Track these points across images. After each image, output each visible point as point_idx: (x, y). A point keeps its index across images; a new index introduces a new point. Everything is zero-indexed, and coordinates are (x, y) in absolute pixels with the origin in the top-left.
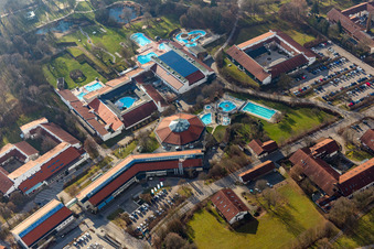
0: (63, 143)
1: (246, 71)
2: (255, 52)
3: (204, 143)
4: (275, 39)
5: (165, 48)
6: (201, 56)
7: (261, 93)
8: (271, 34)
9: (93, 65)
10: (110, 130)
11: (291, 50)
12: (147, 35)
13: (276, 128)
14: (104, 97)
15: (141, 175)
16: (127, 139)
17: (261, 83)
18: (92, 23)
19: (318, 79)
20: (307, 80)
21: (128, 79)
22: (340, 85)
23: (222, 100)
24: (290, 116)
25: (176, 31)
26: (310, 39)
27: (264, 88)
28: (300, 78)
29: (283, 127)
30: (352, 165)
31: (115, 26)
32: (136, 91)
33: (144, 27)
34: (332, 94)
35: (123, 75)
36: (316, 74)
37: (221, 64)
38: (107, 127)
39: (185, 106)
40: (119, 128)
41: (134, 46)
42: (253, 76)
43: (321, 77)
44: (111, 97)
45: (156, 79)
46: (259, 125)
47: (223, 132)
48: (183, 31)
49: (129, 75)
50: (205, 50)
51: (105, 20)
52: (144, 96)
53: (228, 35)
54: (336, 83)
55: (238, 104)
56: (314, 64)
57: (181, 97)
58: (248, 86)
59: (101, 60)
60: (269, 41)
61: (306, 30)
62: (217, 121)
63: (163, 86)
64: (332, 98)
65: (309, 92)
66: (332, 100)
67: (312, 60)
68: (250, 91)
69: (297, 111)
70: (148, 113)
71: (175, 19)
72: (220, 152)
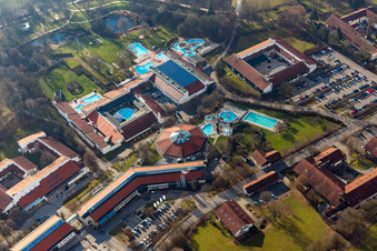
0: (62, 157)
1: (247, 80)
2: (255, 60)
3: (206, 154)
4: (275, 46)
5: (164, 58)
6: (200, 66)
7: (263, 102)
8: (270, 42)
9: (90, 76)
10: (110, 143)
11: (291, 58)
12: (144, 45)
13: (279, 137)
14: (102, 109)
15: (143, 189)
16: (127, 152)
17: (262, 91)
18: (88, 33)
19: (319, 86)
20: (308, 88)
21: (126, 90)
22: (342, 93)
23: (223, 110)
24: (293, 125)
25: (174, 41)
26: (310, 46)
27: (265, 97)
28: (301, 86)
29: (286, 137)
30: (357, 174)
31: (111, 36)
32: (135, 102)
33: (141, 37)
34: (334, 102)
35: (121, 86)
36: (317, 82)
37: (221, 74)
38: (106, 140)
39: (186, 117)
40: (119, 140)
41: (132, 56)
42: (253, 85)
43: (323, 85)
44: (109, 109)
45: (155, 90)
46: (261, 135)
47: (225, 143)
48: (181, 40)
49: (128, 86)
50: (204, 59)
51: (101, 29)
52: (143, 107)
53: (227, 44)
54: (338, 91)
55: (239, 113)
56: (315, 71)
57: (181, 107)
58: (249, 95)
59: (99, 71)
60: (268, 49)
61: (305, 37)
62: (218, 131)
63: (162, 97)
64: (335, 106)
65: (311, 101)
66: (334, 109)
67: (313, 68)
68: (251, 101)
69: (300, 120)
70: (147, 125)
71: (173, 28)
72: (223, 163)
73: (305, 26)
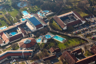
1: (59, 25)
3: (35, 48)
4: (73, 14)
6: (44, 19)
7: (61, 33)
8: (72, 12)
9: (5, 21)
11: (77, 18)
12: (28, 12)
13: (63, 45)
14: (5, 32)
16: (10, 46)
17: (63, 29)
18: (10, 7)
19: (84, 29)
20: (80, 29)
21: (16, 26)
22: (92, 31)
23: (47, 34)
24: (69, 41)
25: (38, 11)
26: (86, 15)
28: (78, 28)
29: (65, 45)
31: (17, 8)
32: (17, 30)
33: (28, 9)
34: (87, 34)
36: (84, 27)
37: (51, 22)
38: (3, 41)
39: (33, 35)
40: (7, 42)
41: (21, 15)
42: (60, 27)
43: (86, 28)
44: (8, 32)
45: (26, 26)
46: (57, 43)
48: (41, 11)
49: (17, 24)
50: (46, 17)
51: (15, 6)
52: (19, 31)
53: (57, 13)
54: (90, 30)
55: (52, 36)
56: (85, 23)
57: (33, 33)
58: (58, 30)
59: (9, 19)
60: (70, 15)
62: (43, 41)
63: (28, 29)
65: (79, 33)
66: (87, 36)
67: (84, 22)
68: (58, 32)
69: (73, 40)
71: (39, 7)
72: (40, 52)
73: (88, 8)
